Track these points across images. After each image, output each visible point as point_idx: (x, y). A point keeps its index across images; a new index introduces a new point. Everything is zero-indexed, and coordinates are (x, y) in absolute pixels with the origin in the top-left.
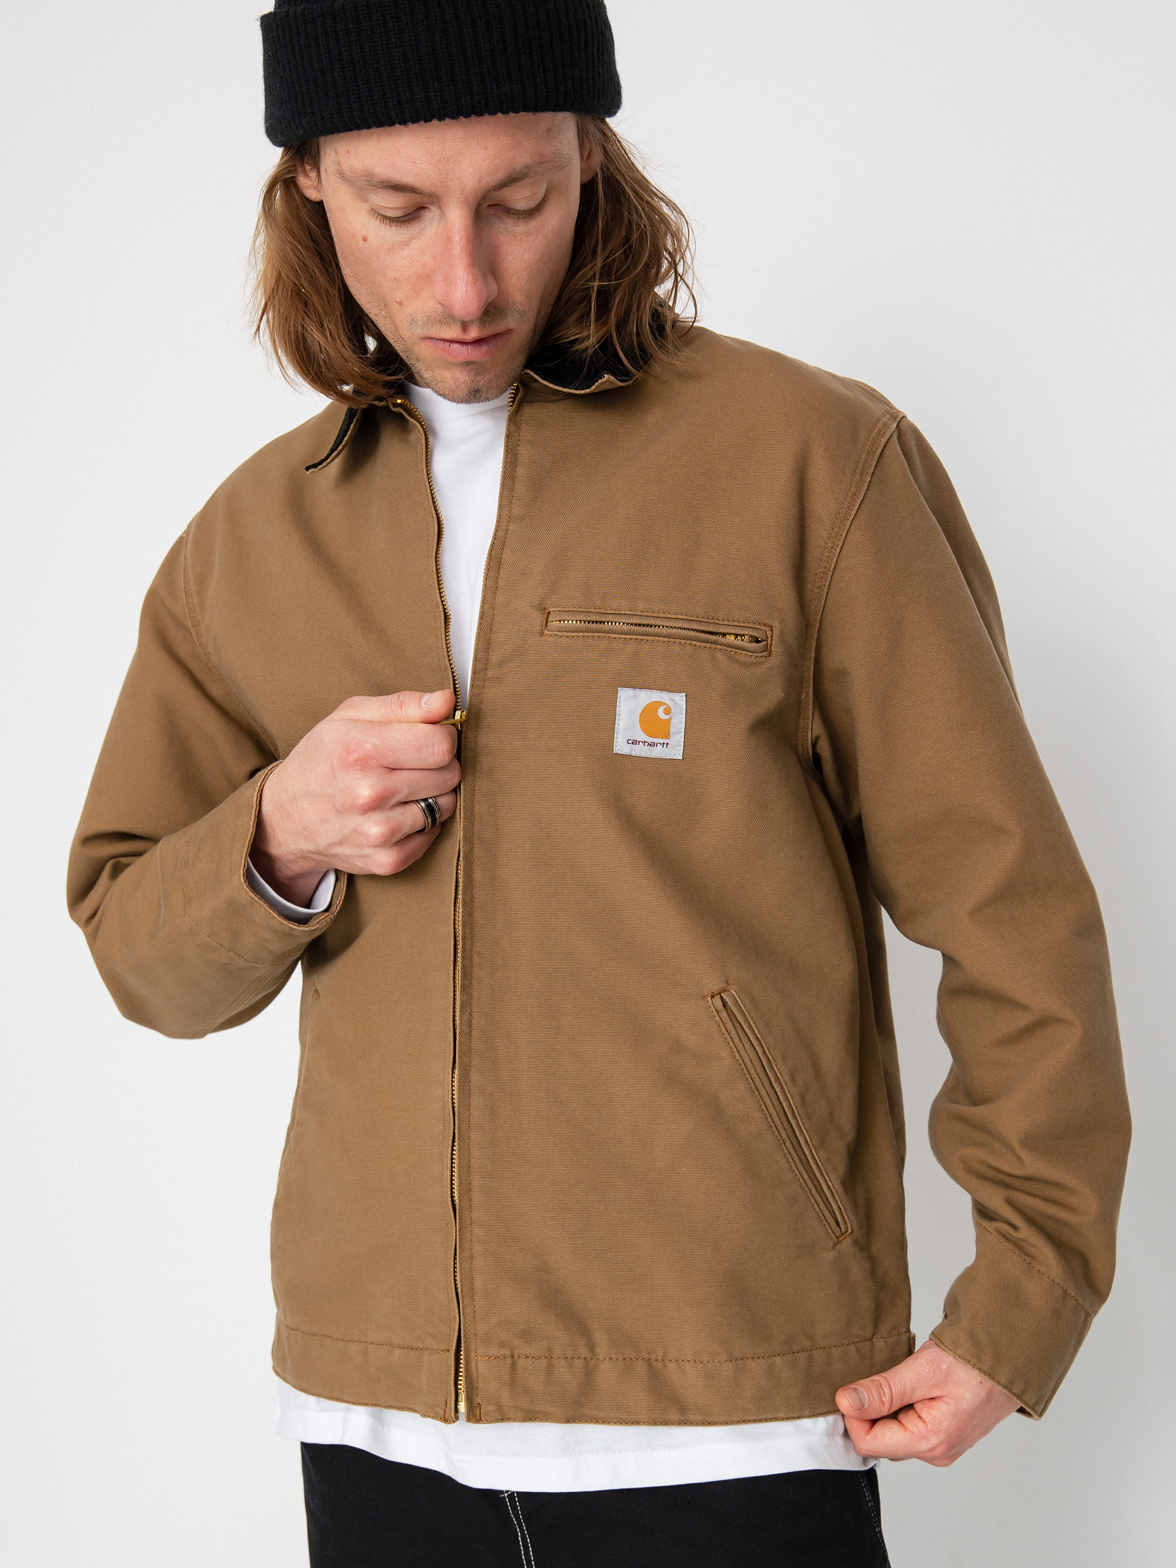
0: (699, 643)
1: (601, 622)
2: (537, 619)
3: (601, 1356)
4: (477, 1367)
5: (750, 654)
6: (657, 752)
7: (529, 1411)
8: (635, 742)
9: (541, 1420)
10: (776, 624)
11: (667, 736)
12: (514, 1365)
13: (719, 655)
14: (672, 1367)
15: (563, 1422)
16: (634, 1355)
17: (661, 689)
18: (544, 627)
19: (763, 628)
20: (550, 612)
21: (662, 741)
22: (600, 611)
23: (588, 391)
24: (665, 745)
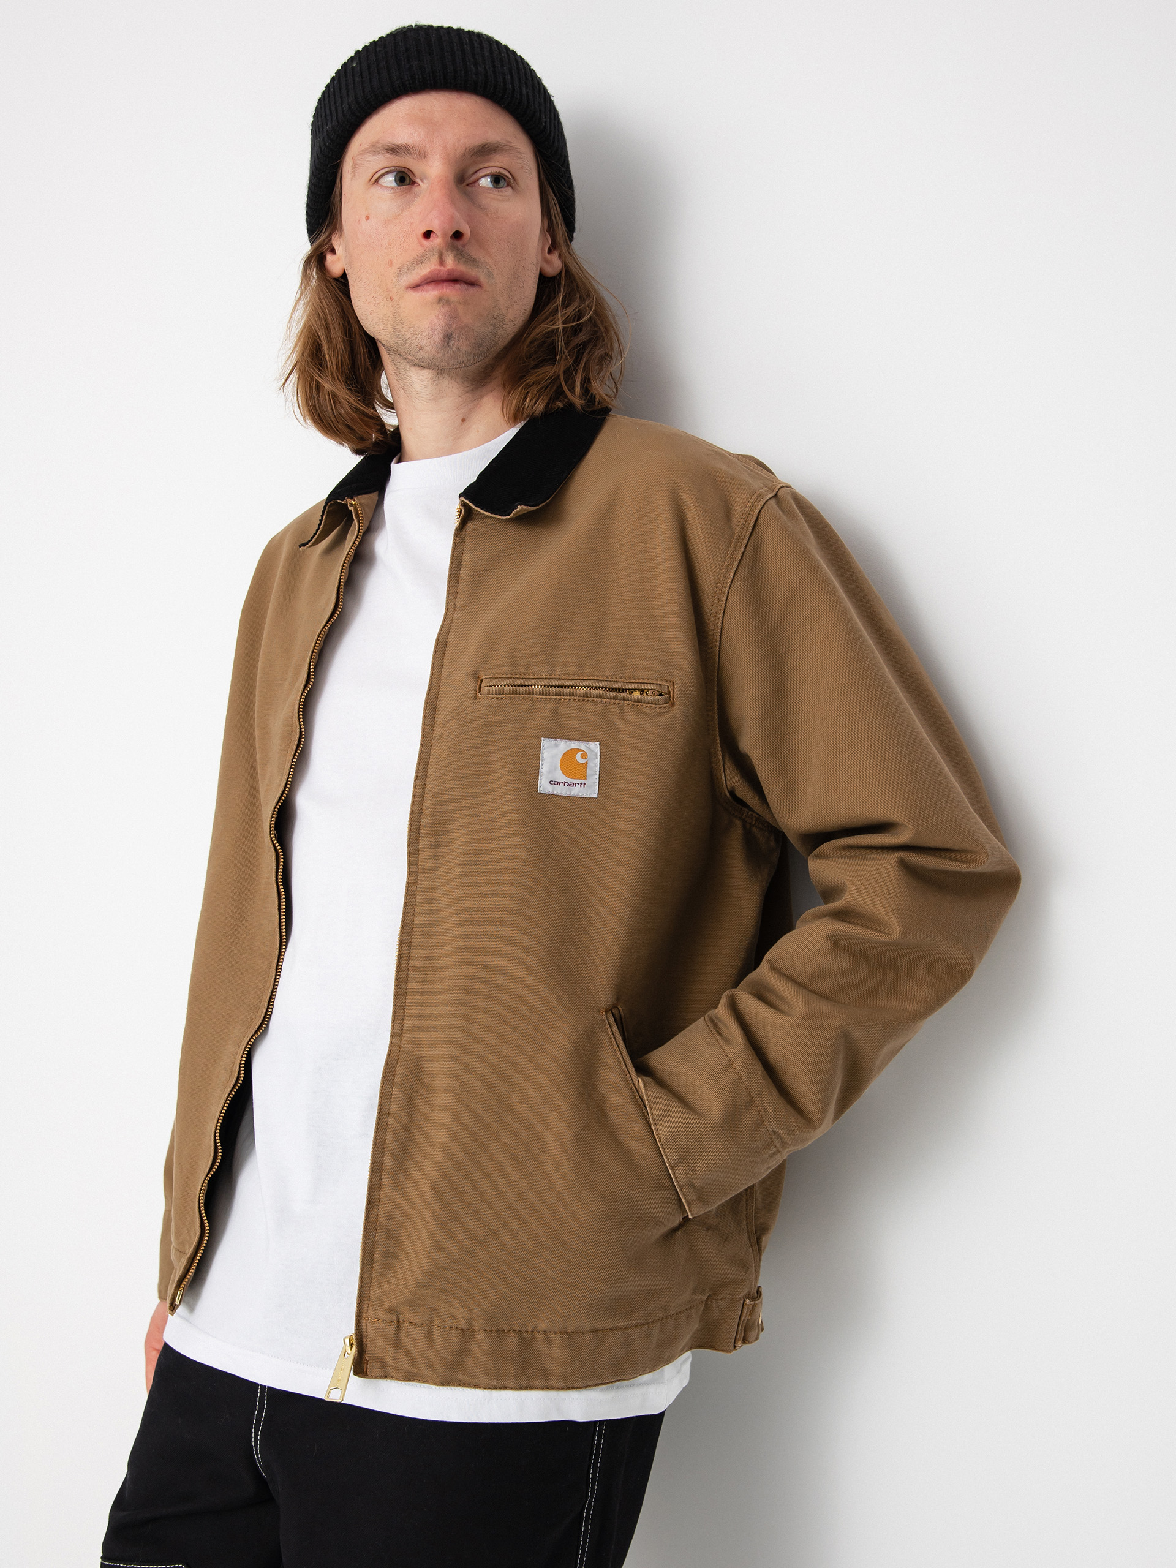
0: (609, 700)
1: (525, 686)
2: (471, 685)
3: (477, 1328)
4: (367, 1327)
5: (654, 706)
6: (576, 791)
7: (409, 1372)
8: (556, 783)
9: (419, 1381)
10: (677, 680)
11: (585, 778)
12: (399, 1328)
13: (626, 709)
14: (540, 1338)
15: (438, 1385)
16: (506, 1328)
17: (580, 739)
18: (478, 691)
19: (664, 683)
20: (483, 679)
21: (579, 781)
22: (525, 676)
23: (509, 517)
24: (582, 785)
